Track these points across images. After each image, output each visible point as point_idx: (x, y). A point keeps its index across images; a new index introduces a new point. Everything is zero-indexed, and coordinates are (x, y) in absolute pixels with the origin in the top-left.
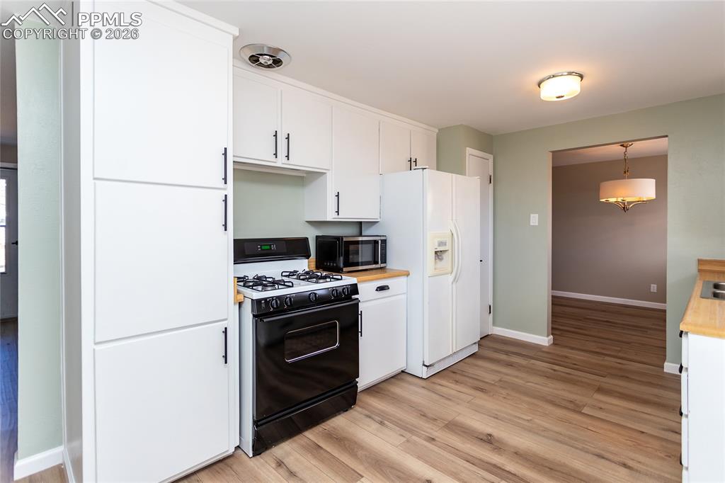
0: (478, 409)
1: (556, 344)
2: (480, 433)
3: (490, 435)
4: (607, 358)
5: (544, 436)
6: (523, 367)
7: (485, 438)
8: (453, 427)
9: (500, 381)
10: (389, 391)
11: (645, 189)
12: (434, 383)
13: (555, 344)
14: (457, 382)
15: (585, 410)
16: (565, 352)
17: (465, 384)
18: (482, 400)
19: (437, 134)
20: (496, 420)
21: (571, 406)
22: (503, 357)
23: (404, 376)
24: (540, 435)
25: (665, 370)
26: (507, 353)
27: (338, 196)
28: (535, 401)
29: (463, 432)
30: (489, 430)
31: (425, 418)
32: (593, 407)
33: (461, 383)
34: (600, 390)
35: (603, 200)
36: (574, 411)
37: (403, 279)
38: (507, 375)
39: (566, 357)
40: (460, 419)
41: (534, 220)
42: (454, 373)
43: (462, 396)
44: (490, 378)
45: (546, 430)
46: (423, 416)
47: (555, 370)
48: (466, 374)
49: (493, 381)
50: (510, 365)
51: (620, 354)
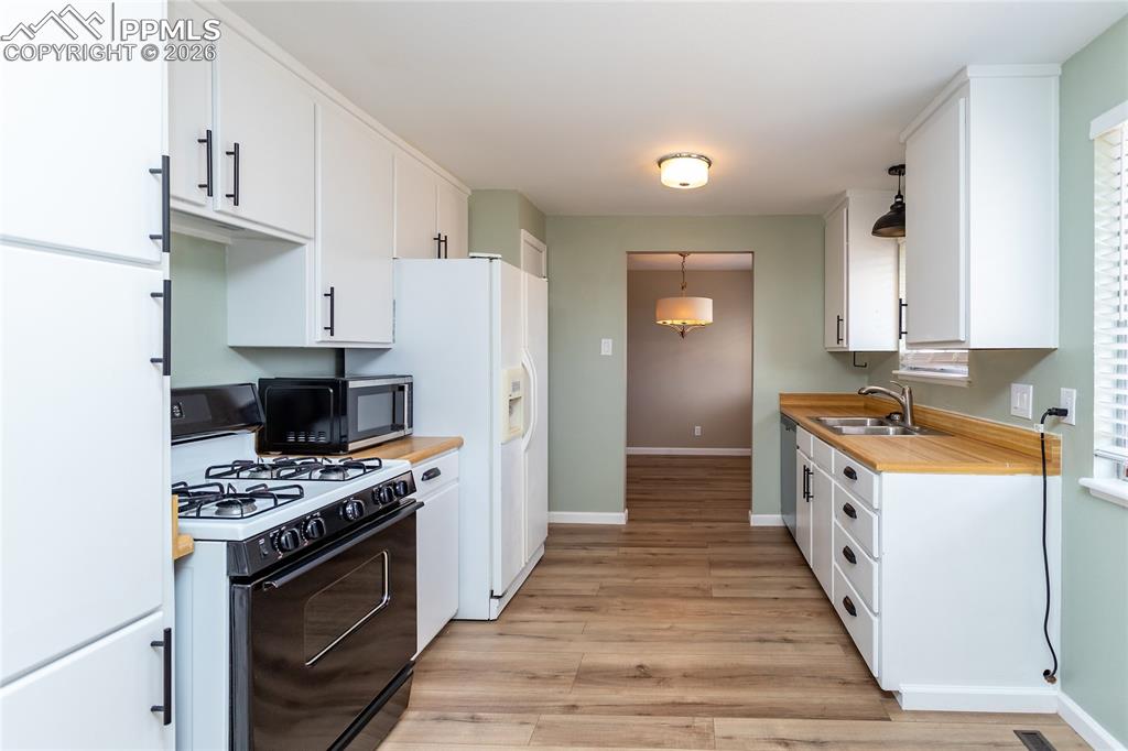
0: (603, 638)
1: (633, 520)
2: (628, 669)
3: (641, 667)
4: (694, 524)
5: (700, 641)
6: (616, 560)
7: (638, 673)
8: (586, 676)
9: (601, 588)
10: (446, 660)
11: (702, 311)
12: (512, 622)
13: (630, 520)
14: (545, 609)
15: (716, 593)
16: (648, 527)
17: (561, 609)
18: (597, 623)
19: (470, 199)
20: (633, 643)
21: (699, 593)
22: (583, 553)
23: (457, 627)
24: (691, 642)
25: (752, 524)
26: (584, 546)
27: (331, 295)
28: (660, 601)
29: (605, 677)
30: (636, 661)
31: (538, 681)
32: (719, 586)
33: (554, 609)
34: (712, 564)
35: (661, 322)
36: (706, 598)
37: (454, 454)
38: (604, 577)
39: (654, 534)
40: (588, 661)
41: (607, 347)
42: (532, 596)
43: (568, 626)
44: (587, 588)
45: (695, 632)
46: (533, 678)
47: (653, 554)
48: (549, 593)
49: (594, 590)
50: (598, 562)
51: (703, 517)
